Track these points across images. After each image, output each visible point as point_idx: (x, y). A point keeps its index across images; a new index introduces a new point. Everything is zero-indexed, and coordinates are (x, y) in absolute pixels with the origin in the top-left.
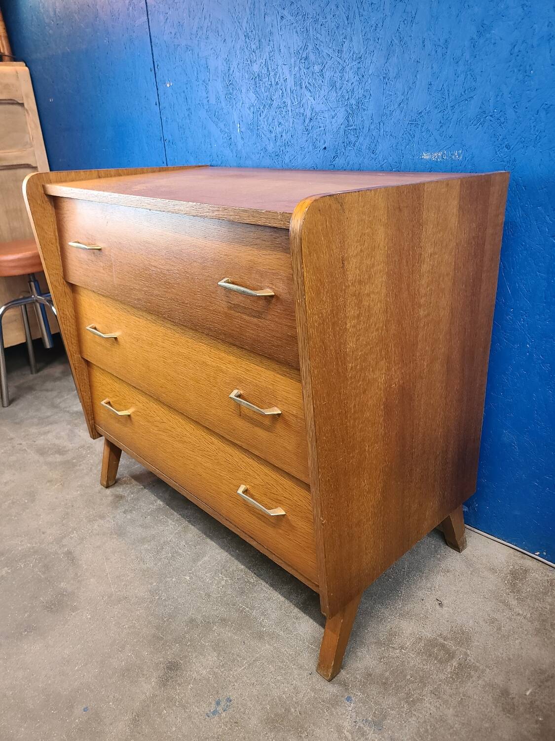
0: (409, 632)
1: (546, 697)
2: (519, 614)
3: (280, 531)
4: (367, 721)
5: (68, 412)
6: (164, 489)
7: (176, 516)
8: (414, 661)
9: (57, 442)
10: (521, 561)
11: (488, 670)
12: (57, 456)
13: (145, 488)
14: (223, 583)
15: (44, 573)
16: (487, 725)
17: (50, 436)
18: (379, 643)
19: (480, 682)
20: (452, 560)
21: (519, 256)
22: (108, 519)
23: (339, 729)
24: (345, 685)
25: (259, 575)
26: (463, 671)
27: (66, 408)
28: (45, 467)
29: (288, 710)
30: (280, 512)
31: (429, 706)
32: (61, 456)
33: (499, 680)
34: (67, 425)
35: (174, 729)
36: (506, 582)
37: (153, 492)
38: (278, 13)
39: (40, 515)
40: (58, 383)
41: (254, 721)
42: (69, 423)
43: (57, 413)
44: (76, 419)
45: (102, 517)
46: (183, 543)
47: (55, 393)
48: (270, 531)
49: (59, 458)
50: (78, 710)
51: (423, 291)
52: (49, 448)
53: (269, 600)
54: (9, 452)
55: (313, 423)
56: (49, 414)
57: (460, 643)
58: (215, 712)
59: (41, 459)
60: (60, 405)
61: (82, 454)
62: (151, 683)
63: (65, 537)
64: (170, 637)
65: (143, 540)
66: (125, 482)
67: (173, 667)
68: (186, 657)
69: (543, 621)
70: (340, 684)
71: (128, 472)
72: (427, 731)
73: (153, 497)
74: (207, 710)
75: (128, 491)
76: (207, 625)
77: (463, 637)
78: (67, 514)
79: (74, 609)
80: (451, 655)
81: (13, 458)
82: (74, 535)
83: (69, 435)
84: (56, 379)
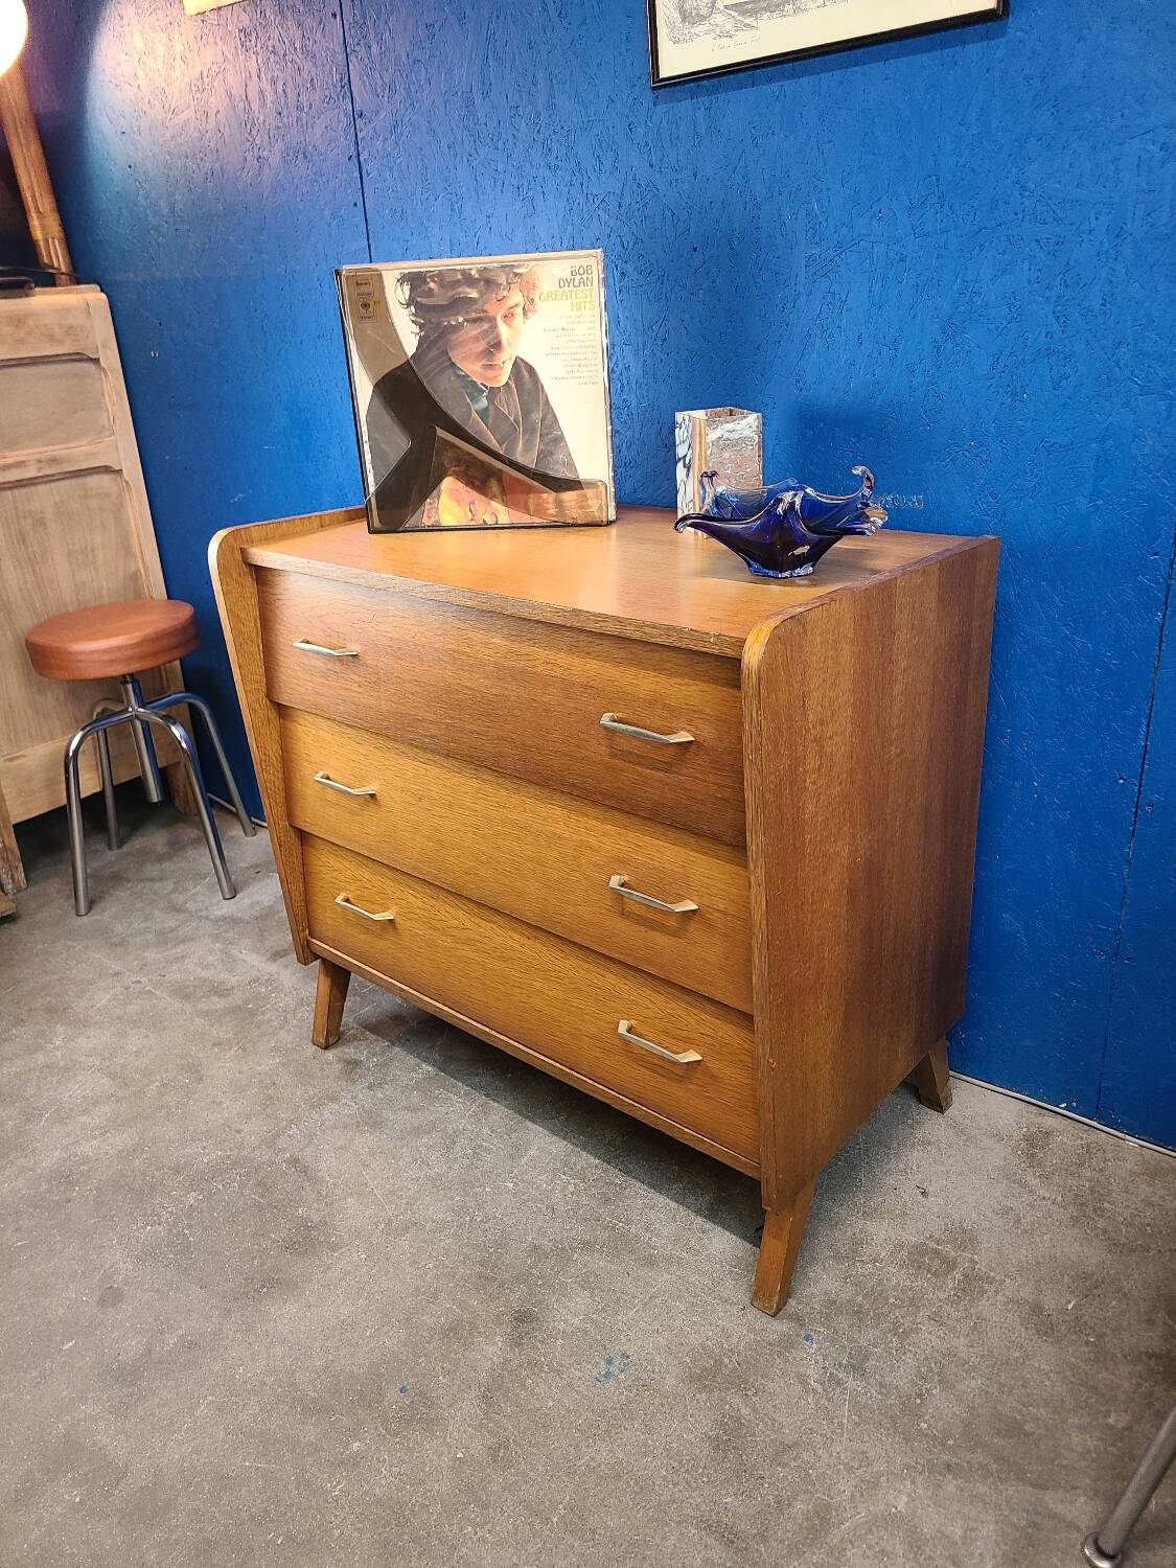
0: (882, 1237)
1: (1097, 1310)
2: (1044, 1198)
3: (691, 1087)
4: (840, 1365)
5: (207, 918)
6: (428, 1045)
7: (463, 1088)
8: (896, 1276)
9: (206, 974)
10: (1039, 1120)
11: (1008, 1280)
12: (215, 999)
13: (393, 1044)
14: (571, 1188)
15: (262, 1197)
16: (1017, 1354)
17: (188, 964)
18: (839, 1257)
19: (999, 1298)
20: (933, 1125)
21: (1015, 651)
22: (343, 1101)
23: (802, 1380)
24: (798, 1320)
25: (628, 1173)
26: (972, 1284)
27: (201, 910)
28: (199, 1021)
29: (719, 1362)
30: (693, 1056)
31: (929, 1337)
32: (222, 999)
33: (1027, 1293)
34: (212, 942)
35: (551, 1404)
36: (1020, 1152)
37: (409, 1051)
38: (616, 266)
39: (221, 1103)
40: (167, 865)
41: (671, 1381)
42: (216, 939)
43: (187, 921)
44: (226, 932)
45: (334, 1099)
46: (486, 1130)
47: (169, 885)
48: (674, 1089)
49: (219, 1003)
50: (392, 1393)
51: (895, 721)
52: (195, 986)
53: (652, 1208)
54: (122, 997)
55: (765, 922)
56: (172, 924)
57: (962, 1247)
58: (608, 1375)
59: (188, 1007)
60: (188, 905)
61: (260, 994)
62: (495, 1344)
63: (279, 1135)
64: (507, 1276)
65: (417, 1131)
66: (355, 1037)
67: (523, 1318)
68: (541, 1302)
69: (1081, 1205)
70: (790, 1318)
71: (355, 1018)
72: (931, 1370)
73: (412, 1060)
74: (595, 1372)
75: (365, 1053)
76: (563, 1254)
77: (965, 1238)
78: (269, 1097)
79: (334, 1247)
80: (951, 1265)
81: (133, 1008)
82: (294, 1130)
83: (223, 961)
84: (161, 858)
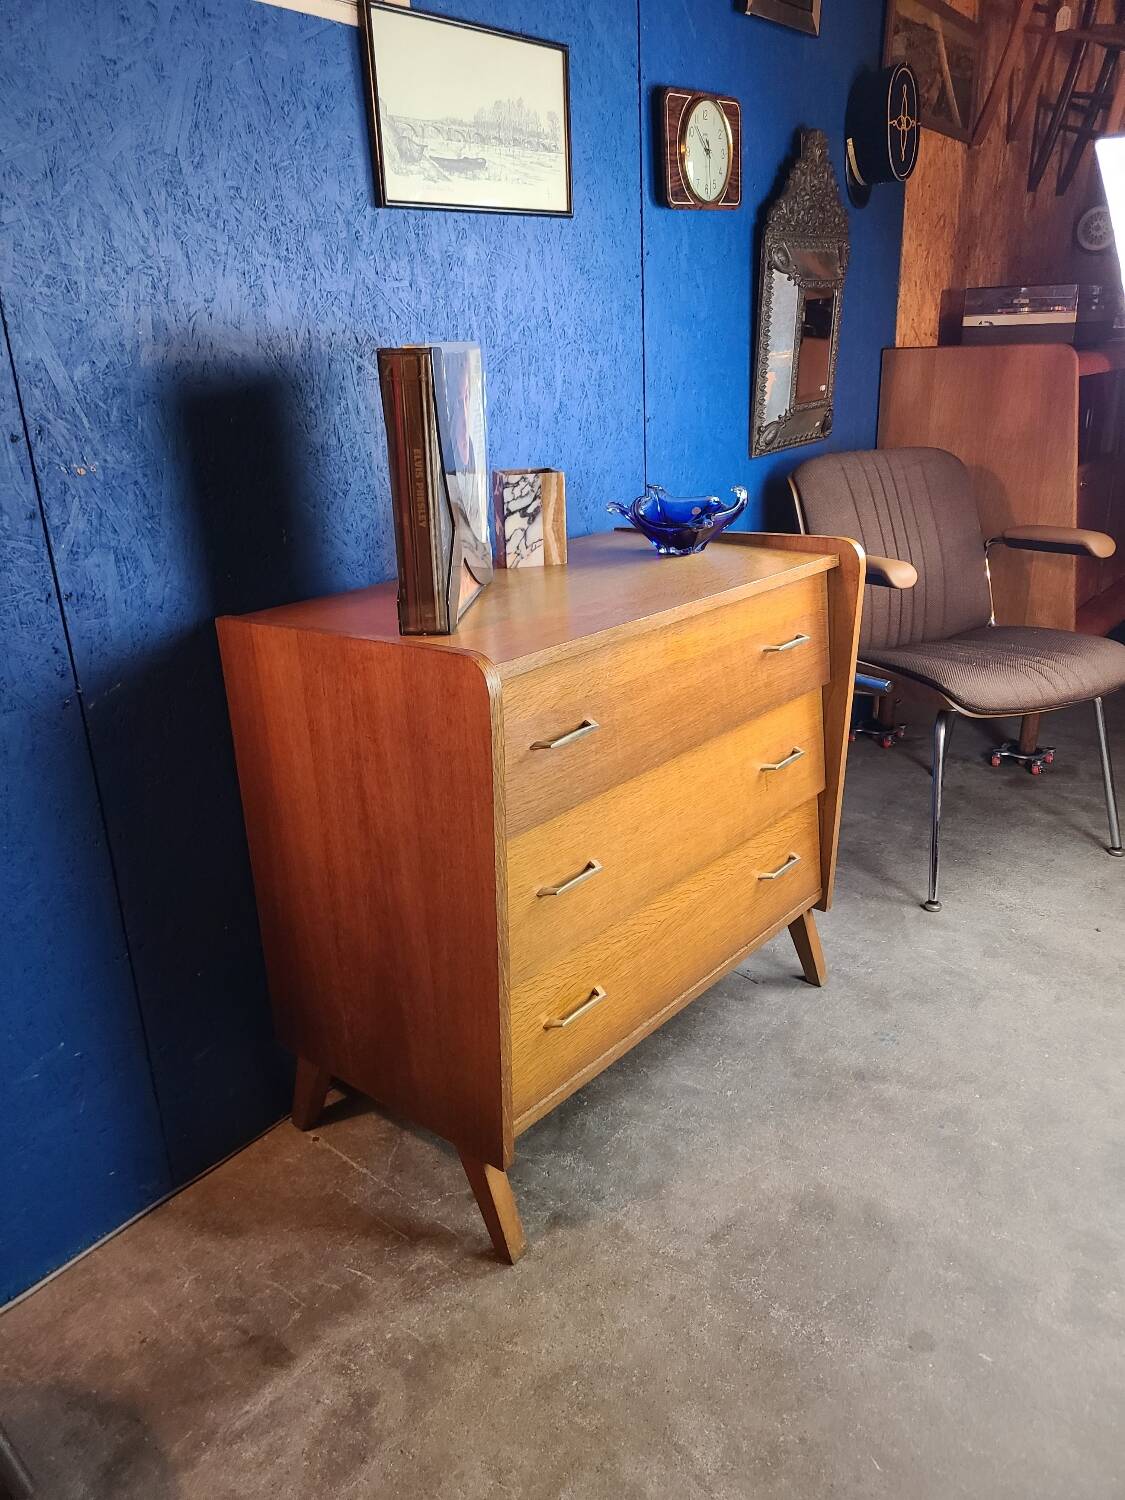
41: (888, 1016)
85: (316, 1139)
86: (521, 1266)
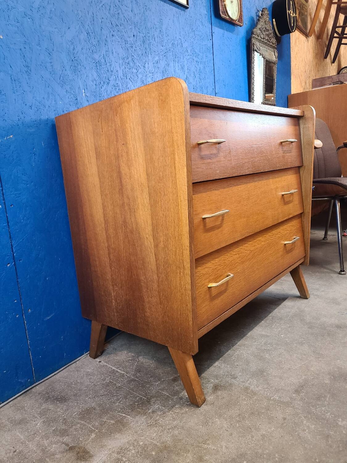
3: (296, 248)
85: (100, 362)
86: (204, 407)
